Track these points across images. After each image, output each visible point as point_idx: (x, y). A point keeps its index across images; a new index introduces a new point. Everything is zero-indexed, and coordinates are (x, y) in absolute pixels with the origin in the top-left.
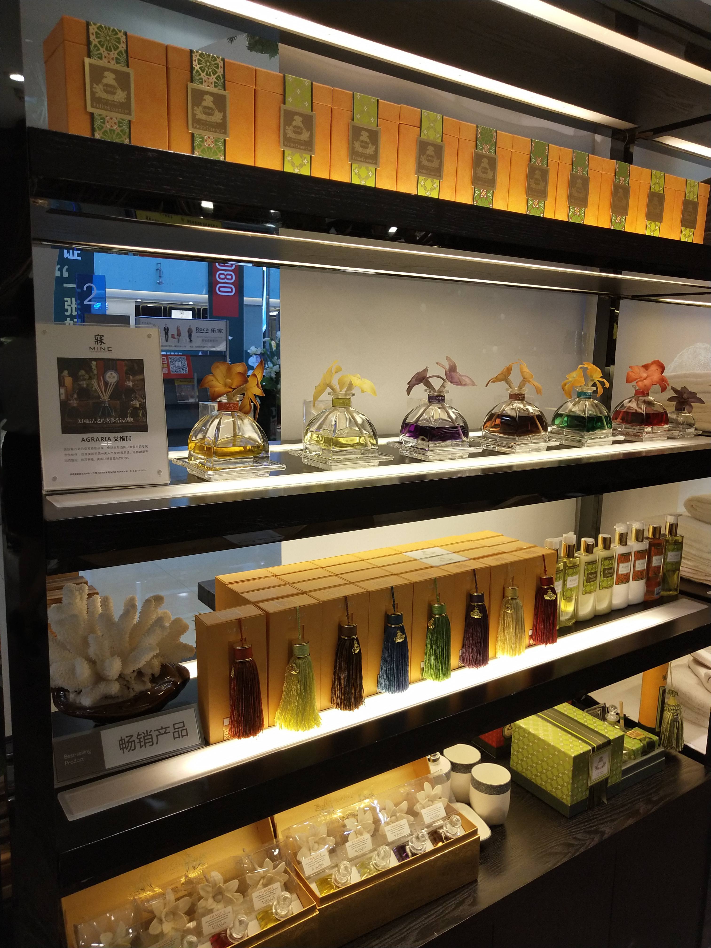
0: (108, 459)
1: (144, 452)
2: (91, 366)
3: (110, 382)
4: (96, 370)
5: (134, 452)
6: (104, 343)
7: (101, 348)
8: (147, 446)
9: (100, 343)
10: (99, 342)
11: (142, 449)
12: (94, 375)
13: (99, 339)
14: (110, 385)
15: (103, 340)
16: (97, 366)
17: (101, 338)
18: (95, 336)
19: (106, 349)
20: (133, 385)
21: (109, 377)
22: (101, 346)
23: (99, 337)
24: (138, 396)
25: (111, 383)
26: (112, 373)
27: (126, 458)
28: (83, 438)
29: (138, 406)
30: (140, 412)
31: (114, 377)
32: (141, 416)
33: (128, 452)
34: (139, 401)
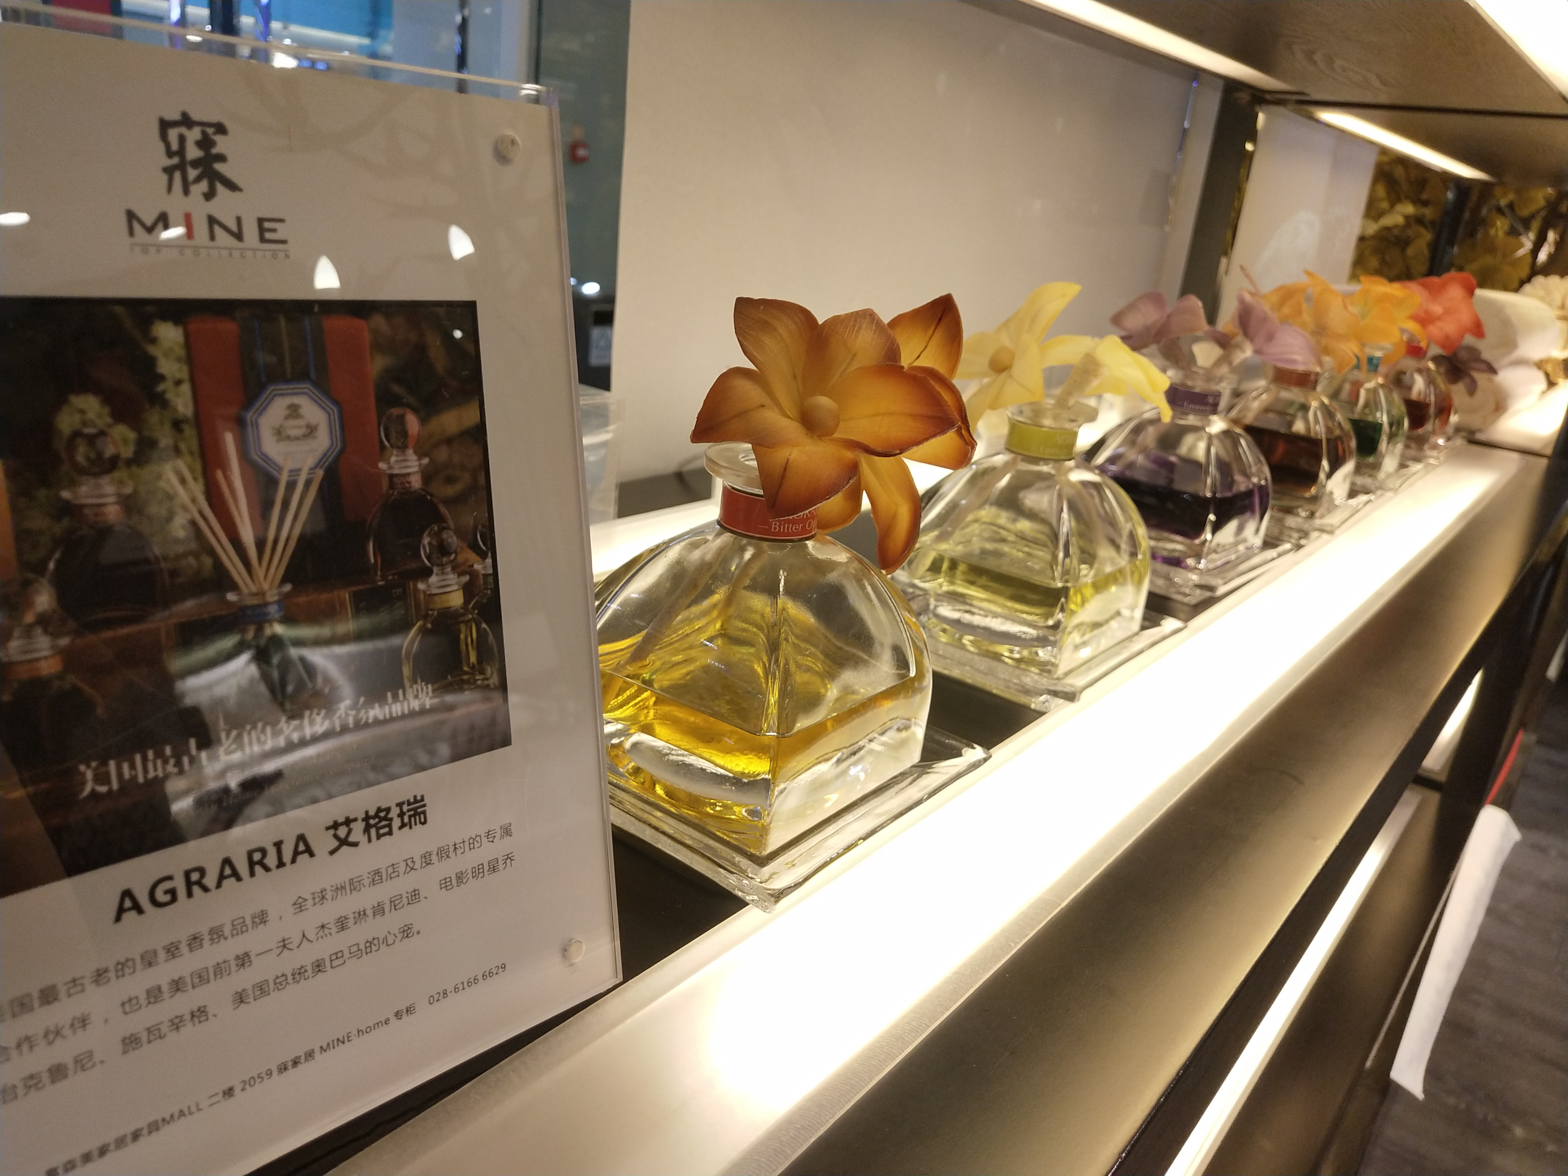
0: (299, 974)
1: (493, 869)
2: (151, 361)
3: (289, 465)
4: (186, 388)
5: (445, 884)
6: (232, 186)
7: (212, 221)
8: (507, 831)
9: (204, 186)
10: (192, 173)
11: (486, 853)
12: (177, 425)
13: (193, 152)
14: (291, 486)
15: (222, 158)
16: (190, 358)
17: (205, 143)
18: (165, 125)
19: (251, 231)
20: (427, 476)
21: (279, 433)
22: (215, 207)
23: (193, 135)
24: (452, 539)
25: (295, 472)
26: (296, 400)
27: (407, 932)
28: (127, 894)
29: (456, 600)
30: (468, 635)
31: (311, 431)
32: (473, 659)
33: (415, 896)
34: (459, 569)
